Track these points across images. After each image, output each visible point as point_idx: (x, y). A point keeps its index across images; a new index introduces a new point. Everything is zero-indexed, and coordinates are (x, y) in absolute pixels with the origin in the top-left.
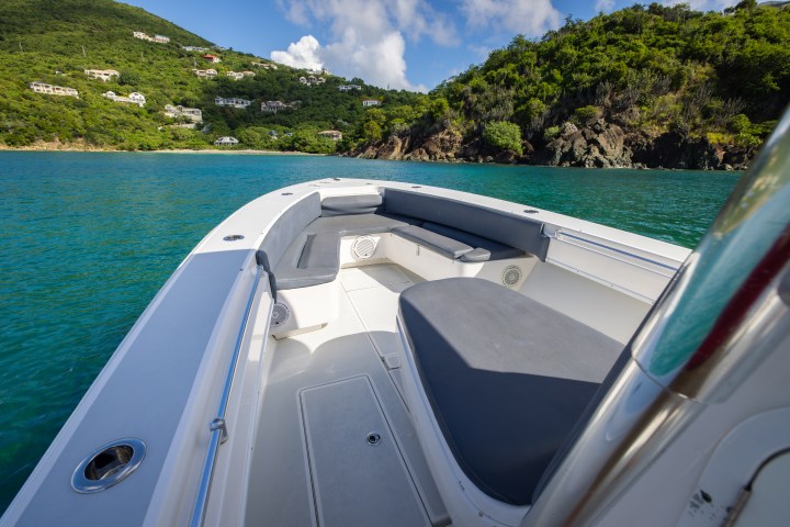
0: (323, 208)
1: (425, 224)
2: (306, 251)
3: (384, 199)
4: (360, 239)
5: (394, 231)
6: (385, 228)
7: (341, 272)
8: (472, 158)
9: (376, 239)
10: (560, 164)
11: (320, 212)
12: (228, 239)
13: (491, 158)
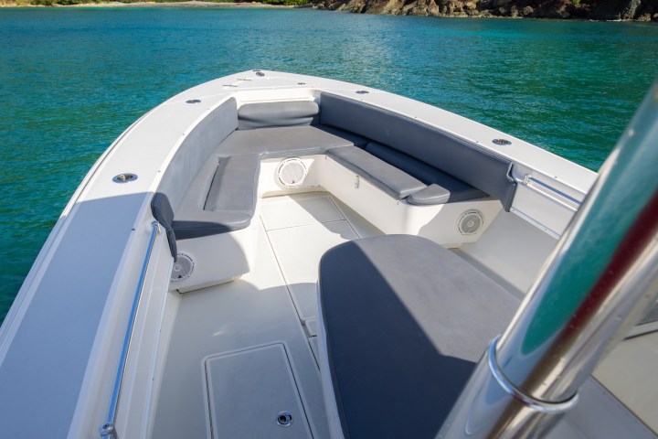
0: (240, 118)
1: (370, 146)
2: (216, 182)
3: (320, 107)
4: (287, 162)
5: (329, 153)
6: (318, 148)
7: (260, 204)
8: (502, 10)
9: (307, 162)
10: (636, 17)
11: (236, 123)
12: (118, 179)
13: (530, 9)
